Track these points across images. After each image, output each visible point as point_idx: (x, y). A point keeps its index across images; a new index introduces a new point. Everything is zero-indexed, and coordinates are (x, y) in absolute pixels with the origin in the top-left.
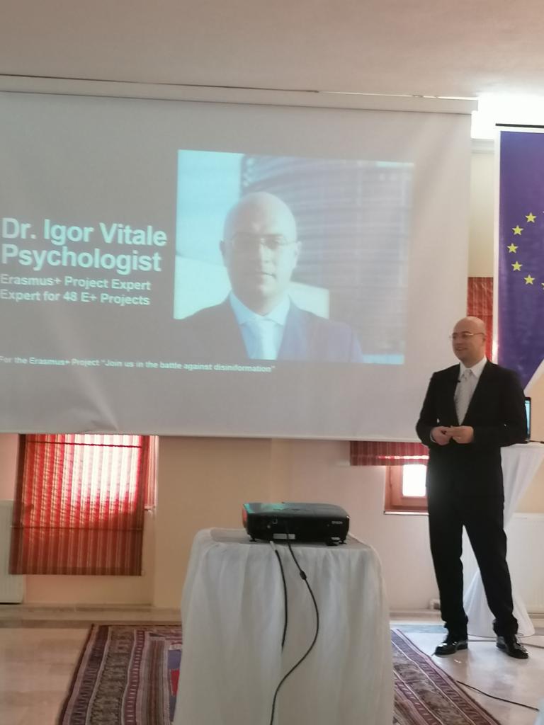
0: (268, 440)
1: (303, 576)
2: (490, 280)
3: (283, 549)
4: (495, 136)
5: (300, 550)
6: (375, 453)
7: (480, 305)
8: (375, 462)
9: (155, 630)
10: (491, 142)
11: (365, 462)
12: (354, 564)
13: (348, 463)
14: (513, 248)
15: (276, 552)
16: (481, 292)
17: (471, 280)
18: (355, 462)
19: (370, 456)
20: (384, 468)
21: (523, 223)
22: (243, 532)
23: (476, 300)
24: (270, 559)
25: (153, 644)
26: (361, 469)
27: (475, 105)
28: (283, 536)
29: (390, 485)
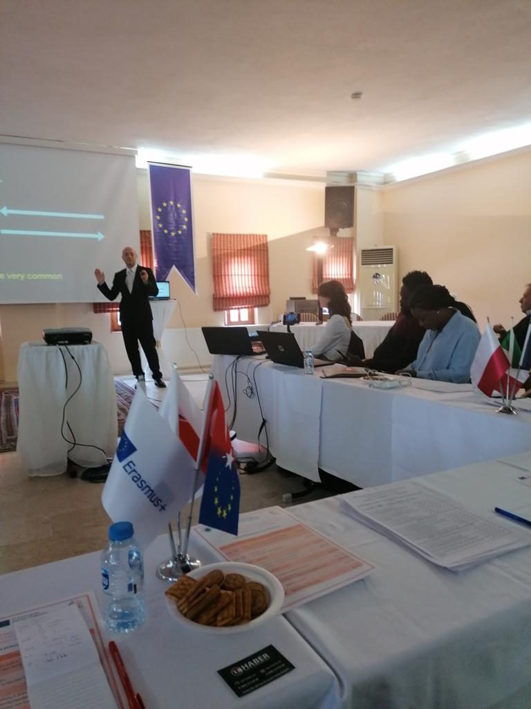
0: (54, 304)
1: (73, 358)
2: (149, 232)
3: (63, 347)
4: (147, 167)
5: (70, 347)
6: (105, 307)
7: (146, 242)
8: (105, 311)
9: (7, 391)
10: (145, 170)
11: (100, 312)
12: (96, 351)
13: (93, 313)
14: (158, 217)
15: (60, 349)
16: (146, 237)
17: (141, 231)
18: (96, 312)
19: (102, 309)
20: (109, 314)
21: (162, 206)
22: (44, 342)
23: (144, 240)
24: (57, 352)
25: (6, 397)
26: (99, 315)
27: (136, 152)
28: (62, 342)
29: (112, 321)
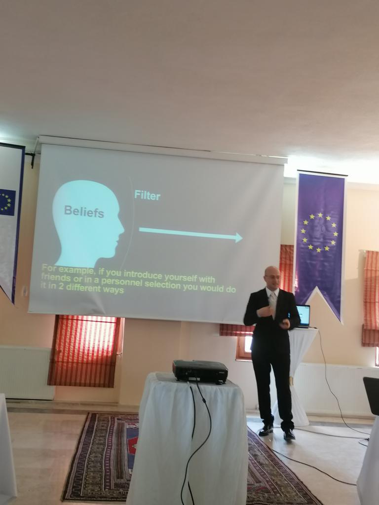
0: (179, 322)
1: (204, 401)
2: (293, 246)
3: (194, 386)
4: (296, 176)
5: (203, 387)
6: (232, 330)
7: (286, 258)
8: (231, 334)
9: (120, 417)
10: (295, 179)
11: (227, 334)
13: (219, 335)
14: (303, 231)
15: (191, 387)
16: (286, 252)
17: (282, 246)
18: (222, 334)
19: (229, 331)
20: (236, 338)
21: (308, 218)
22: (172, 375)
23: (284, 256)
24: (187, 391)
25: (119, 424)
26: (224, 338)
27: (286, 161)
28: (194, 379)
29: (239, 346)
